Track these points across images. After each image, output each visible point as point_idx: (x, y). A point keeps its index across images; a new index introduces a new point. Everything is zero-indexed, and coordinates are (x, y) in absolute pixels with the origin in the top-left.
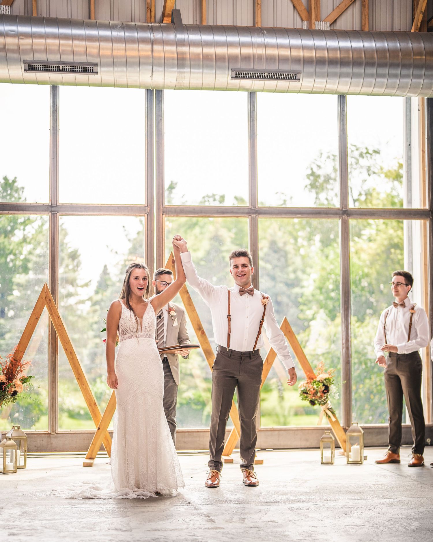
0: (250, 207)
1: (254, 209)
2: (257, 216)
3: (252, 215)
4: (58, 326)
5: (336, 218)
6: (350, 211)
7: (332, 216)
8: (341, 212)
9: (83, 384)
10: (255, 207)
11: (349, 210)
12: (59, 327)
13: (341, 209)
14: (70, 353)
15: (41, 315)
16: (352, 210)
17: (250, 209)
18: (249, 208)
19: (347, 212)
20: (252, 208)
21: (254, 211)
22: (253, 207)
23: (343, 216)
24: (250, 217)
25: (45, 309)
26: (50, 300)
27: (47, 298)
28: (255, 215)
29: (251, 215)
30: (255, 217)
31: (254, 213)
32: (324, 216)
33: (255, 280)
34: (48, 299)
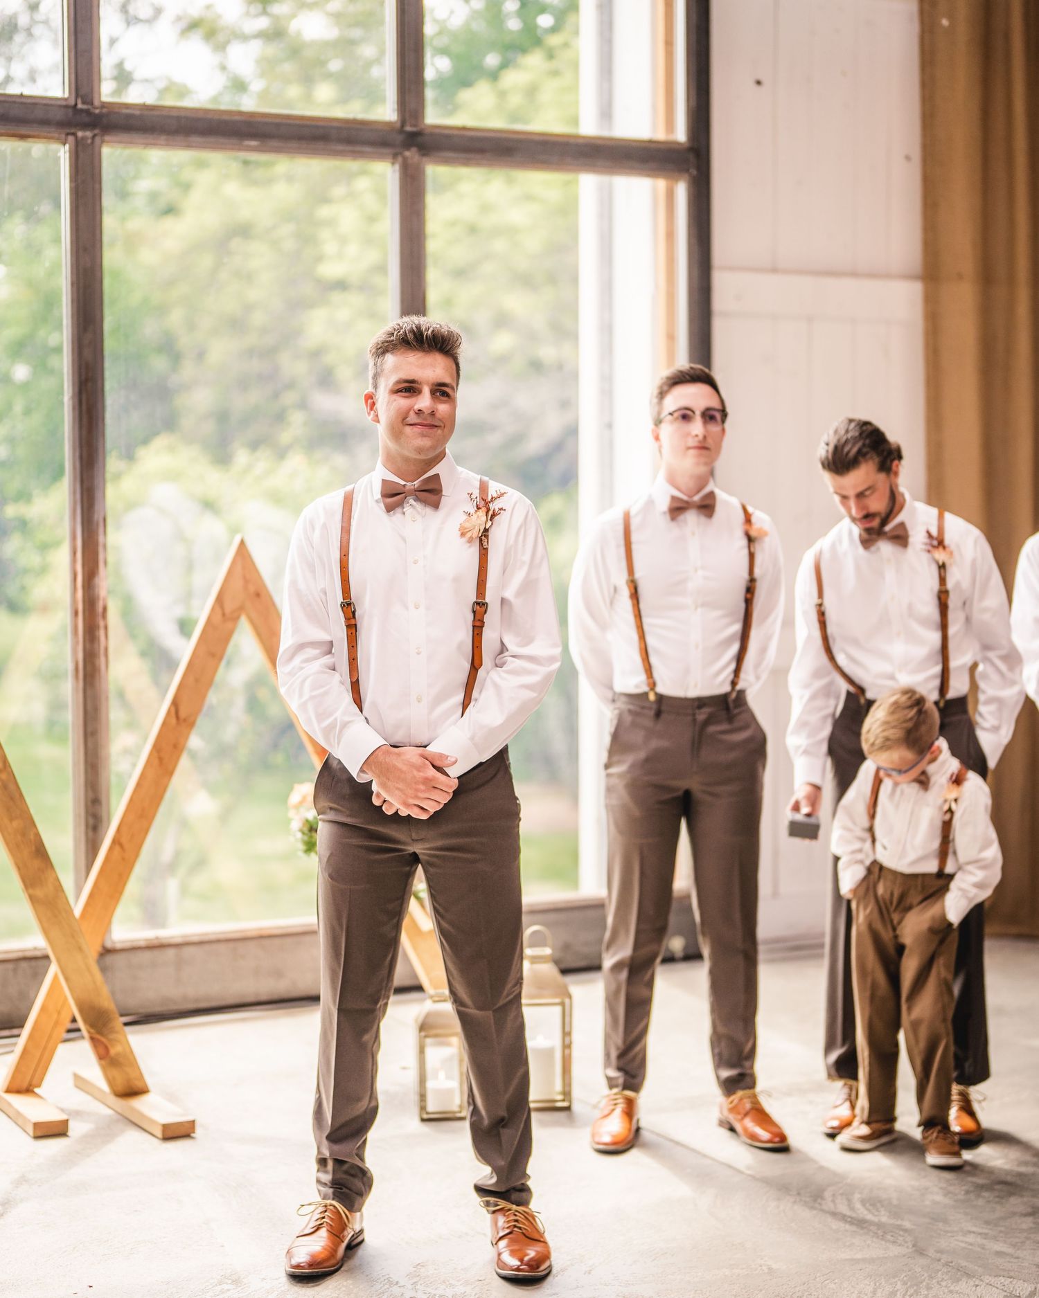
0: (72, 102)
1: (87, 112)
2: (98, 140)
3: (80, 134)
5: (381, 157)
6: (432, 134)
7: (367, 149)
8: (399, 138)
10: (88, 100)
11: (428, 131)
13: (399, 125)
16: (437, 131)
17: (70, 112)
18: (66, 107)
19: (420, 139)
20: (80, 106)
21: (86, 119)
22: (83, 103)
23: (407, 154)
24: (71, 138)
28: (89, 134)
29: (74, 134)
30: (89, 141)
31: (85, 126)
32: (340, 147)
33: (89, 384)
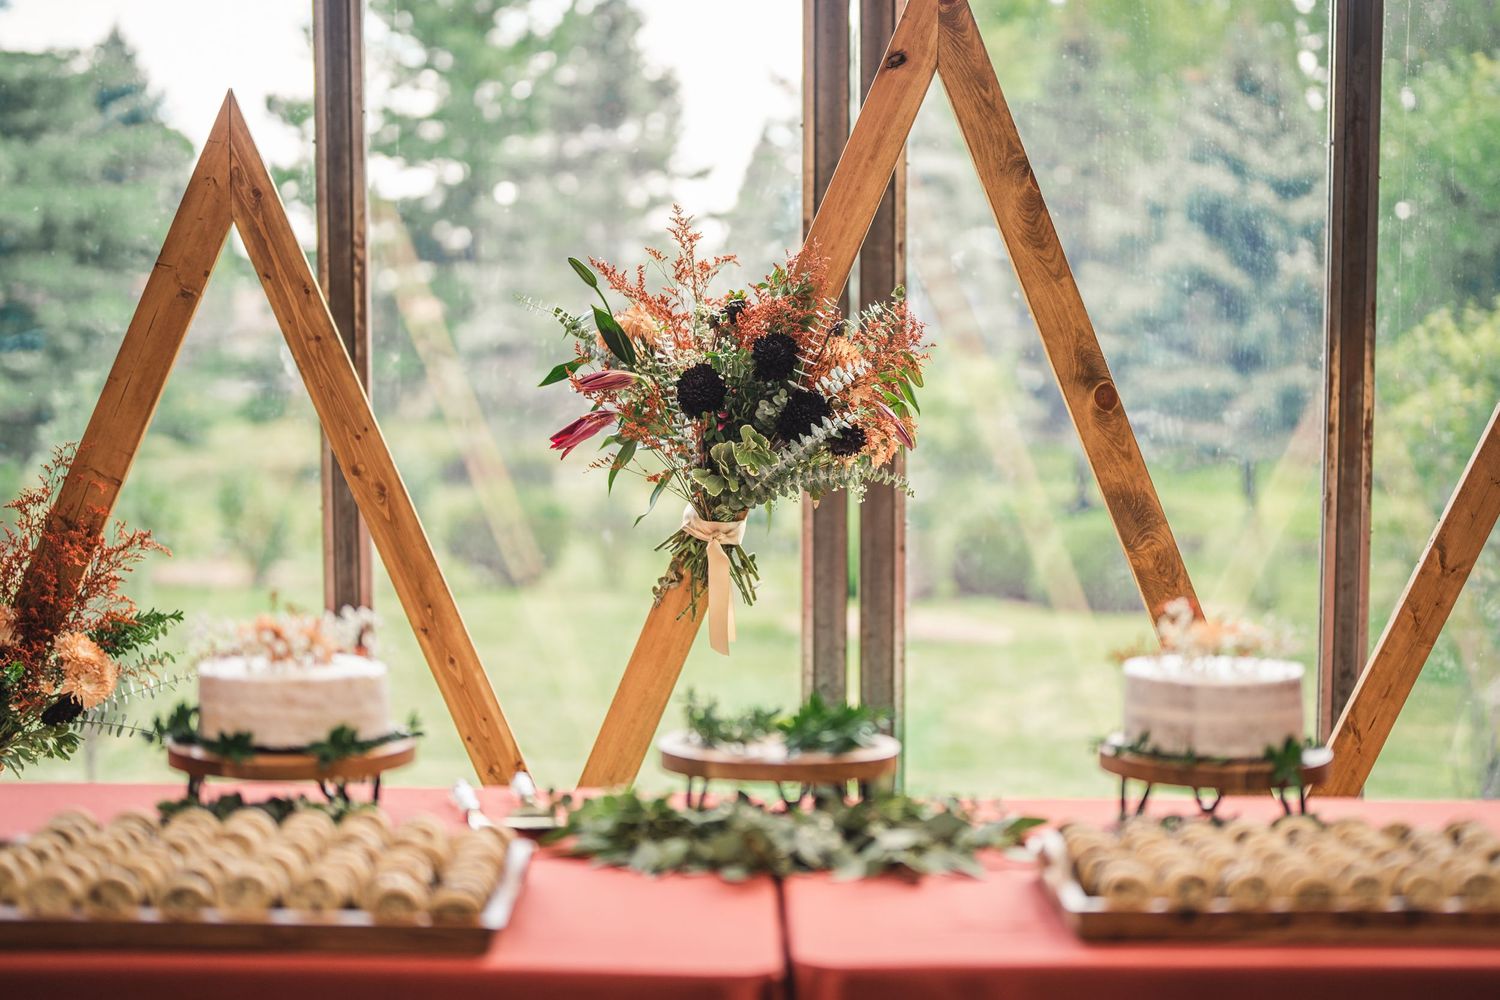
4: (308, 339)
9: (452, 661)
12: (313, 344)
14: (375, 491)
15: (207, 274)
25: (236, 241)
26: (257, 193)
27: (241, 181)
34: (245, 188)
